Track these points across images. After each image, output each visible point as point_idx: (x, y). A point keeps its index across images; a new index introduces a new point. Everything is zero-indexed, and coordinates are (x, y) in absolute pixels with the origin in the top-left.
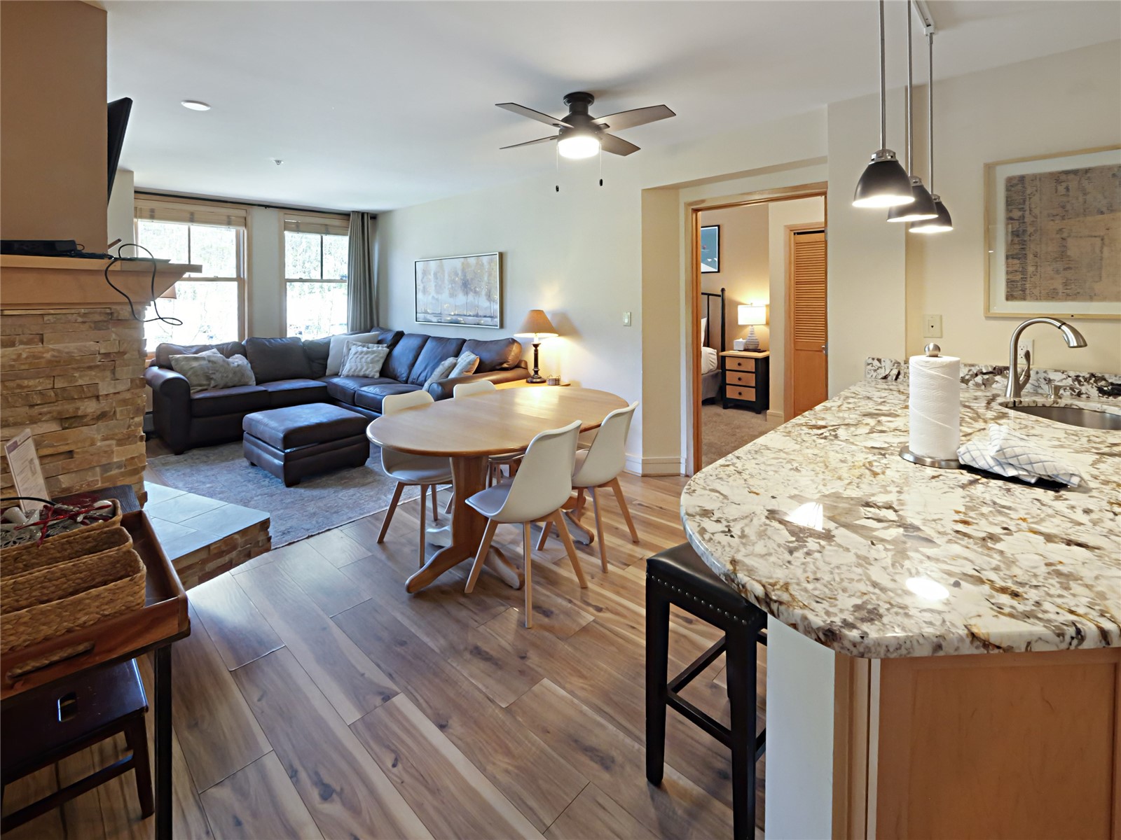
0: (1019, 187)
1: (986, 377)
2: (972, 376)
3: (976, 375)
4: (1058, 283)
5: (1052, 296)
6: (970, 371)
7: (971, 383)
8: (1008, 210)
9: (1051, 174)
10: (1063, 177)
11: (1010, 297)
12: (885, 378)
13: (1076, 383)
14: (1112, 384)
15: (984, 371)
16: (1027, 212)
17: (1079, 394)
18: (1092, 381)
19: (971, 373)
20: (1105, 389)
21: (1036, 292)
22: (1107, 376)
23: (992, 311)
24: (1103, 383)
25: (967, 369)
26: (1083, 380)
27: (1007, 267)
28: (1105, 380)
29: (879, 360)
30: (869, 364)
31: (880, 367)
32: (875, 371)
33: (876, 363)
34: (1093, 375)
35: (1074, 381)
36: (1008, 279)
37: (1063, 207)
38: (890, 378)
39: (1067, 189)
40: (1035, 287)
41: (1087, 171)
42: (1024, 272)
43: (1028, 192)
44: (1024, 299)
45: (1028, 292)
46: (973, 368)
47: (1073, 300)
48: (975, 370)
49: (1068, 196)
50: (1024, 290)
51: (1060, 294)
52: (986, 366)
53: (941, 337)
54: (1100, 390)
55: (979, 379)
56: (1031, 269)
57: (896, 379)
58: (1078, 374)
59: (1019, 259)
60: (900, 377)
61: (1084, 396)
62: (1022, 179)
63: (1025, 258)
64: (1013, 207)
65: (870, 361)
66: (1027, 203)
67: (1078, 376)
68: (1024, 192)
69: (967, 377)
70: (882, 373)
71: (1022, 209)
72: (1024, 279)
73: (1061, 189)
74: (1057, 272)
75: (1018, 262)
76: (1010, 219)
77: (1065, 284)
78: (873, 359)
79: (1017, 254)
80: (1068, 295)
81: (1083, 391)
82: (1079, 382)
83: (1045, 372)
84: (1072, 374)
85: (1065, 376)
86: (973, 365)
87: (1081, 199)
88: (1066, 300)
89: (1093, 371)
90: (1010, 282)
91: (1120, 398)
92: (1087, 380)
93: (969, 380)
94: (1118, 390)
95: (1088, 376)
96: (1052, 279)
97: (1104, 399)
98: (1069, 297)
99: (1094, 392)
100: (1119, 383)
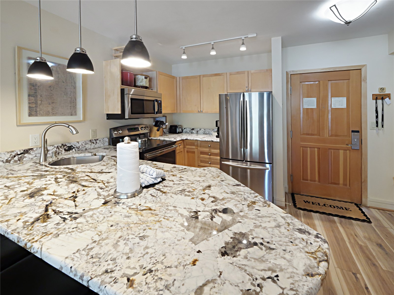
1: (20, 156)
2: (12, 157)
3: (15, 156)
4: (50, 109)
5: (47, 114)
6: (11, 155)
7: (12, 162)
11: (30, 115)
13: (57, 149)
14: (68, 147)
15: (19, 153)
18: (62, 147)
19: (12, 156)
20: (66, 149)
21: (41, 112)
22: (67, 144)
24: (66, 147)
25: (9, 154)
26: (59, 147)
27: (29, 100)
28: (66, 145)
34: (62, 145)
35: (57, 148)
36: (29, 106)
40: (41, 110)
42: (36, 103)
44: (36, 116)
45: (38, 112)
46: (12, 153)
47: (55, 116)
48: (14, 154)
50: (36, 112)
51: (51, 113)
52: (20, 151)
54: (65, 150)
55: (16, 158)
56: (39, 102)
58: (58, 145)
59: (34, 97)
61: (60, 154)
63: (37, 97)
67: (58, 146)
69: (9, 159)
72: (36, 107)
74: (50, 104)
75: (34, 98)
77: (52, 109)
79: (33, 95)
80: (53, 114)
82: (58, 148)
84: (56, 146)
85: (53, 147)
86: (13, 152)
88: (53, 116)
89: (62, 143)
90: (30, 107)
91: (71, 151)
92: (61, 147)
93: (10, 160)
94: (70, 148)
95: (61, 145)
96: (48, 107)
97: (66, 153)
98: (54, 114)
99: (63, 151)
100: (70, 145)
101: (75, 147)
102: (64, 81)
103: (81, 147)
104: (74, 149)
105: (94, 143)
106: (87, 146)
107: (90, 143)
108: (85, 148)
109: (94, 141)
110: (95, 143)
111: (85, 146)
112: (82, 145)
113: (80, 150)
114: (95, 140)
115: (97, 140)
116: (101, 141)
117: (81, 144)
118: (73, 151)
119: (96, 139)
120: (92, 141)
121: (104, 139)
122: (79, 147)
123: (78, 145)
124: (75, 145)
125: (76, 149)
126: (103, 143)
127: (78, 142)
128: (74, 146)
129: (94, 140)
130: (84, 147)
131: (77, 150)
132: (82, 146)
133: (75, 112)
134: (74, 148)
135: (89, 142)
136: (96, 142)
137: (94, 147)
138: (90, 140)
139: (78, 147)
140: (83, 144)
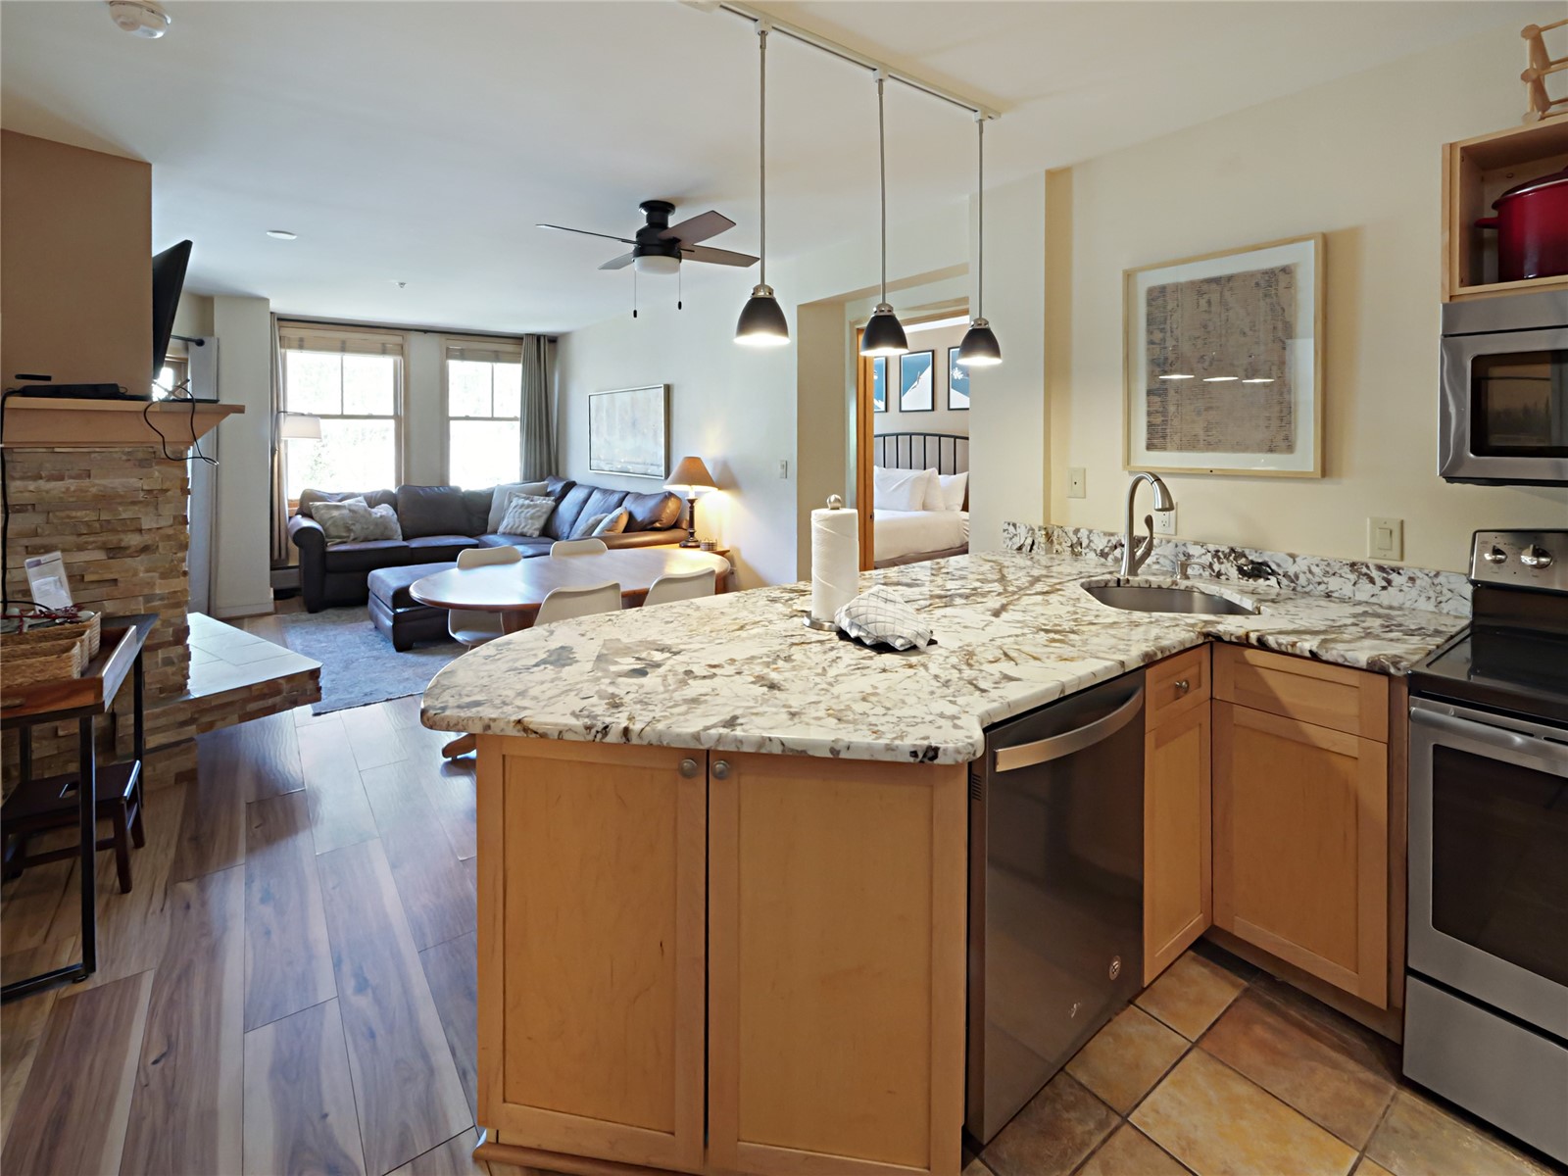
0: (1160, 302)
2: (1111, 547)
3: (1116, 547)
4: (1199, 429)
5: (1190, 445)
6: (1109, 541)
7: (1111, 557)
8: (1150, 332)
9: (1192, 283)
10: (1205, 287)
11: (1150, 447)
12: (1020, 548)
13: (1215, 560)
14: (1252, 562)
16: (1169, 334)
17: (1219, 575)
18: (1231, 558)
19: (1110, 544)
20: (1245, 568)
21: (1177, 439)
22: (1247, 552)
23: (1133, 464)
24: (1243, 561)
25: (1107, 539)
26: (1222, 557)
27: (1149, 406)
28: (1245, 556)
29: (1014, 525)
30: (1005, 531)
31: (1016, 535)
32: (1011, 539)
33: (1011, 528)
34: (1233, 550)
35: (1213, 557)
36: (1149, 422)
37: (1205, 327)
38: (1024, 549)
39: (1209, 302)
40: (1176, 433)
41: (1230, 278)
42: (1164, 413)
43: (1169, 308)
44: (1164, 448)
45: (1168, 439)
46: (1112, 538)
47: (1214, 450)
48: (1115, 541)
49: (1210, 312)
50: (1164, 437)
51: (1202, 442)
53: (1085, 497)
54: (1240, 570)
55: (1119, 554)
56: (1172, 409)
57: (1030, 551)
58: (1218, 547)
59: (1160, 395)
60: (1034, 547)
61: (1223, 577)
62: (1163, 289)
63: (1166, 395)
64: (1155, 327)
65: (1006, 526)
66: (1168, 322)
67: (1217, 551)
68: (1165, 308)
69: (1106, 550)
70: (1018, 542)
71: (1162, 330)
72: (1165, 422)
73: (1203, 302)
74: (1199, 413)
75: (1159, 399)
76: (1151, 342)
77: (1207, 430)
78: (1009, 524)
79: (1158, 389)
80: (1209, 444)
81: (1223, 571)
82: (1219, 558)
83: (1184, 545)
84: (1212, 548)
85: (1204, 551)
86: (1112, 535)
87: (1224, 317)
88: (1207, 450)
89: (1233, 545)
90: (1150, 425)
91: (1261, 581)
92: (1227, 557)
93: (1107, 554)
94: (1258, 571)
95: (1227, 551)
96: (1193, 422)
97: (1243, 582)
98: (1211, 446)
99: (1234, 572)
100: (1260, 561)
101: (1281, 572)
102: (1247, 330)
103: (1302, 580)
104: (1273, 580)
105: (1372, 581)
106: (1334, 584)
107: (1353, 577)
108: (1322, 587)
109: (1375, 574)
110: (1381, 583)
111: (1325, 580)
112: (1310, 572)
113: (1299, 589)
114: (1381, 568)
115: (1397, 571)
116: (1418, 582)
117: (1305, 569)
118: (1268, 582)
119: (1385, 563)
120: (1364, 570)
121: (1441, 579)
122: (1297, 577)
123: (1292, 570)
124: (1279, 565)
125: (1285, 582)
126: (1432, 594)
127: (1293, 557)
128: (1274, 567)
129: (1372, 567)
130: (1319, 583)
131: (1288, 586)
132: (1310, 576)
133: (1286, 438)
134: (1273, 573)
135: (1347, 569)
136: (1389, 582)
137: (1374, 600)
138: (1353, 565)
139: (1291, 574)
140: (1315, 569)
